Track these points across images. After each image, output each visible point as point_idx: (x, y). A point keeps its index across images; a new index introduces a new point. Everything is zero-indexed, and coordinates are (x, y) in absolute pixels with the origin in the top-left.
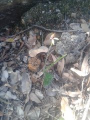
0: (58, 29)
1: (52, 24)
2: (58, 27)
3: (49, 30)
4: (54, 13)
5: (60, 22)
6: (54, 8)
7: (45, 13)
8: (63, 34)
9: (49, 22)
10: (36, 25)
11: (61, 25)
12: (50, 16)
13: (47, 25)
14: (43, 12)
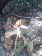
0: (28, 16)
1: (23, 13)
2: (28, 14)
3: (21, 17)
4: (25, 5)
5: (29, 11)
6: (25, 2)
7: (18, 5)
8: (31, 20)
9: (21, 11)
10: (12, 14)
11: (30, 13)
12: (22, 7)
13: (20, 13)
14: (17, 4)
